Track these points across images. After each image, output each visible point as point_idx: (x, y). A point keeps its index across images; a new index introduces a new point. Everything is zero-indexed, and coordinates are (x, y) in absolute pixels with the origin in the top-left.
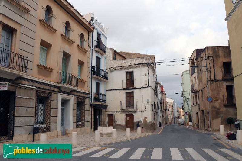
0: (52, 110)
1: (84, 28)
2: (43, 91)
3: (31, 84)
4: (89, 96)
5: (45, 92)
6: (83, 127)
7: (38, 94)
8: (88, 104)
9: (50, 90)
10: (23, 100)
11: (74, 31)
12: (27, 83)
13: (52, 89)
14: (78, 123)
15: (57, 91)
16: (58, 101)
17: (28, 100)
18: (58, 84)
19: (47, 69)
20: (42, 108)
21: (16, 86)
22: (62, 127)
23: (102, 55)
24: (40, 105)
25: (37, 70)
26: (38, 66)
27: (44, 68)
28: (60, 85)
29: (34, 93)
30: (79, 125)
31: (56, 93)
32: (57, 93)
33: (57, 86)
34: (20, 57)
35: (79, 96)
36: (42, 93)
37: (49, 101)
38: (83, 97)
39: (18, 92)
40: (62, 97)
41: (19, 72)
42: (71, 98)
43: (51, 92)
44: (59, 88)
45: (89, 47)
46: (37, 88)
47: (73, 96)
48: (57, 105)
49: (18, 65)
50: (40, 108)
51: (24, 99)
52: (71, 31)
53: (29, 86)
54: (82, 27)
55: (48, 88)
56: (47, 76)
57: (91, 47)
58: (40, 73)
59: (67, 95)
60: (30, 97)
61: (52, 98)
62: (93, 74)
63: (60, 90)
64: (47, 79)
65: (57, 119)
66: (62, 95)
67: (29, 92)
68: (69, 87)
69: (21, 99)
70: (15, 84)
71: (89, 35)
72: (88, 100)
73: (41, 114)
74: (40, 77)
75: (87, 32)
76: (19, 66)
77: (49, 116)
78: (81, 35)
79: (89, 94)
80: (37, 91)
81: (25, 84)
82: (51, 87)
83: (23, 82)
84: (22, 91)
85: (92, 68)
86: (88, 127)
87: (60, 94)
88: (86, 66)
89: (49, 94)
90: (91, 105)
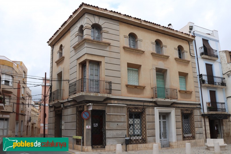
0: (148, 124)
1: (181, 40)
2: (135, 107)
3: (121, 102)
4: (199, 106)
5: (138, 107)
6: (193, 139)
7: (129, 110)
8: (199, 115)
9: (144, 106)
10: (113, 116)
11: (168, 46)
12: (116, 102)
13: (146, 104)
14: (185, 135)
15: (152, 106)
16: (154, 115)
17: (118, 116)
18: (152, 99)
19: (138, 88)
20: (138, 122)
21: (105, 106)
22: (161, 140)
23: (215, 60)
24: (135, 119)
25: (126, 90)
26: (127, 86)
27: (134, 87)
28: (154, 100)
29: (125, 110)
30: (187, 137)
31: (151, 107)
32: (153, 107)
33: (152, 101)
34: (107, 82)
35: (184, 108)
36: (134, 109)
37: (144, 116)
38: (189, 108)
39: (107, 110)
40: (158, 110)
41: (104, 94)
42: (172, 111)
43: (144, 107)
44: (155, 102)
45: (192, 56)
46: (126, 105)
47: (174, 108)
48: (154, 119)
49: (105, 89)
50: (135, 122)
51: (115, 116)
52: (163, 47)
53: (118, 104)
54: (179, 39)
55: (142, 104)
56: (139, 94)
57: (196, 55)
58: (129, 92)
59: (165, 108)
60: (121, 113)
61: (147, 113)
62: (202, 82)
63: (156, 104)
64: (139, 96)
65: (155, 132)
66: (158, 109)
67: (119, 109)
68: (165, 100)
69: (111, 116)
70: (104, 104)
71: (189, 45)
72: (198, 111)
73: (137, 128)
74: (131, 95)
75: (187, 42)
76: (107, 89)
77: (144, 129)
78: (178, 48)
79: (200, 104)
80: (128, 108)
81: (114, 103)
82: (144, 102)
83: (112, 101)
84: (112, 109)
85: (200, 77)
86: (201, 140)
87: (155, 108)
88: (190, 76)
89: (143, 109)
90: (204, 116)
